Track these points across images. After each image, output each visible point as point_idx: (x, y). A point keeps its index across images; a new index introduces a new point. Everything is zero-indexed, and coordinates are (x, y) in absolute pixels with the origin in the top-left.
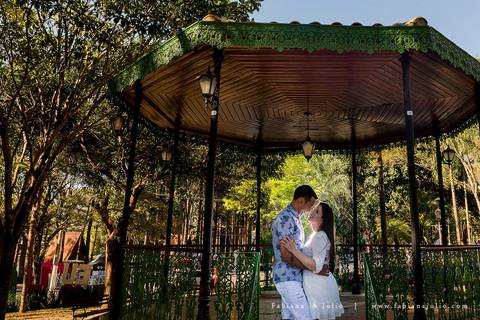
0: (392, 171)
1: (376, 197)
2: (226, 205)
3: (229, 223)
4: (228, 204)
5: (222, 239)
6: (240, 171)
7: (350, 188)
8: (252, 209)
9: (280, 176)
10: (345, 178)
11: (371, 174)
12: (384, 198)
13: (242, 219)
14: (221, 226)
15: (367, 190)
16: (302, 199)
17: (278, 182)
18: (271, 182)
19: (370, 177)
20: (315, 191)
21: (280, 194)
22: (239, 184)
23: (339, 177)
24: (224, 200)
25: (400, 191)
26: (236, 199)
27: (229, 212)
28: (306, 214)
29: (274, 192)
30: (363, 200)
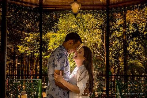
0: (131, 28)
1: (120, 45)
2: (20, 49)
3: (22, 62)
4: (21, 49)
5: (18, 71)
6: (29, 26)
7: (103, 38)
8: (37, 52)
9: (55, 31)
10: (99, 32)
11: (117, 29)
12: (126, 45)
13: (31, 58)
14: (17, 63)
15: (114, 39)
16: (71, 41)
17: (54, 34)
18: (50, 34)
19: (116, 31)
20: (81, 36)
21: (56, 42)
22: (28, 36)
23: (95, 31)
24: (18, 46)
25: (136, 41)
26: (26, 45)
27: (22, 54)
28: (73, 53)
29: (52, 41)
30: (112, 46)
